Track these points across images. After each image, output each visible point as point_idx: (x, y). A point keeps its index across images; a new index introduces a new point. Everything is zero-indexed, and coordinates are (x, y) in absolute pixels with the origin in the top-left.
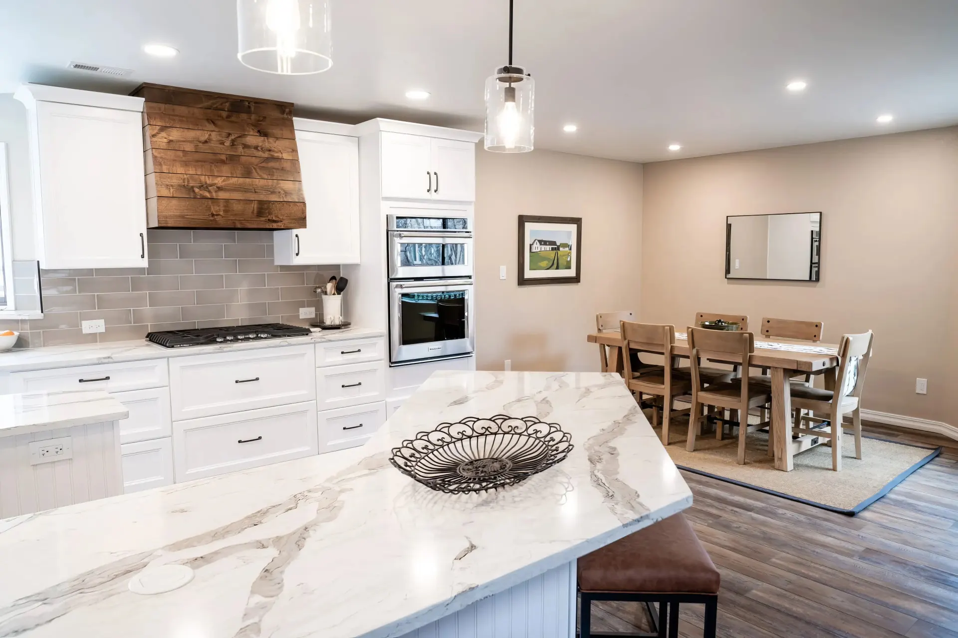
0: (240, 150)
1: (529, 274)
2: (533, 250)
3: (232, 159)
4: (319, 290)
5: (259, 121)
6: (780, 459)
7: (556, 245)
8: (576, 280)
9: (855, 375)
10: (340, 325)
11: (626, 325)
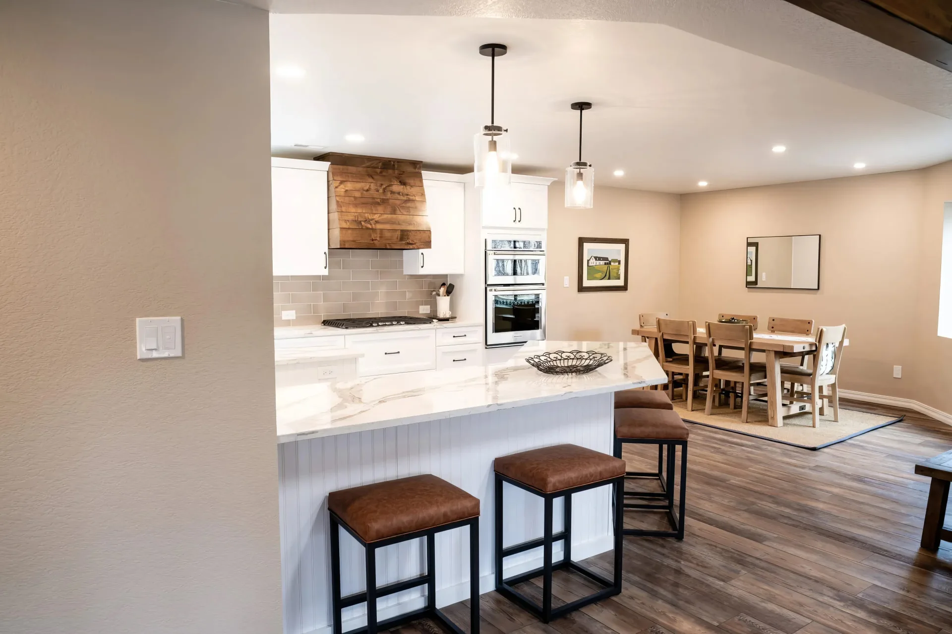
0: (389, 195)
1: (586, 283)
2: (590, 265)
3: (384, 202)
4: (434, 293)
5: (400, 174)
6: (773, 418)
7: (608, 260)
8: (624, 288)
9: (832, 358)
10: (449, 318)
11: (661, 322)
